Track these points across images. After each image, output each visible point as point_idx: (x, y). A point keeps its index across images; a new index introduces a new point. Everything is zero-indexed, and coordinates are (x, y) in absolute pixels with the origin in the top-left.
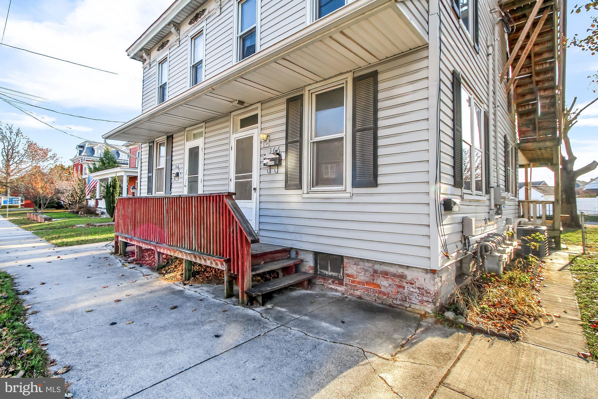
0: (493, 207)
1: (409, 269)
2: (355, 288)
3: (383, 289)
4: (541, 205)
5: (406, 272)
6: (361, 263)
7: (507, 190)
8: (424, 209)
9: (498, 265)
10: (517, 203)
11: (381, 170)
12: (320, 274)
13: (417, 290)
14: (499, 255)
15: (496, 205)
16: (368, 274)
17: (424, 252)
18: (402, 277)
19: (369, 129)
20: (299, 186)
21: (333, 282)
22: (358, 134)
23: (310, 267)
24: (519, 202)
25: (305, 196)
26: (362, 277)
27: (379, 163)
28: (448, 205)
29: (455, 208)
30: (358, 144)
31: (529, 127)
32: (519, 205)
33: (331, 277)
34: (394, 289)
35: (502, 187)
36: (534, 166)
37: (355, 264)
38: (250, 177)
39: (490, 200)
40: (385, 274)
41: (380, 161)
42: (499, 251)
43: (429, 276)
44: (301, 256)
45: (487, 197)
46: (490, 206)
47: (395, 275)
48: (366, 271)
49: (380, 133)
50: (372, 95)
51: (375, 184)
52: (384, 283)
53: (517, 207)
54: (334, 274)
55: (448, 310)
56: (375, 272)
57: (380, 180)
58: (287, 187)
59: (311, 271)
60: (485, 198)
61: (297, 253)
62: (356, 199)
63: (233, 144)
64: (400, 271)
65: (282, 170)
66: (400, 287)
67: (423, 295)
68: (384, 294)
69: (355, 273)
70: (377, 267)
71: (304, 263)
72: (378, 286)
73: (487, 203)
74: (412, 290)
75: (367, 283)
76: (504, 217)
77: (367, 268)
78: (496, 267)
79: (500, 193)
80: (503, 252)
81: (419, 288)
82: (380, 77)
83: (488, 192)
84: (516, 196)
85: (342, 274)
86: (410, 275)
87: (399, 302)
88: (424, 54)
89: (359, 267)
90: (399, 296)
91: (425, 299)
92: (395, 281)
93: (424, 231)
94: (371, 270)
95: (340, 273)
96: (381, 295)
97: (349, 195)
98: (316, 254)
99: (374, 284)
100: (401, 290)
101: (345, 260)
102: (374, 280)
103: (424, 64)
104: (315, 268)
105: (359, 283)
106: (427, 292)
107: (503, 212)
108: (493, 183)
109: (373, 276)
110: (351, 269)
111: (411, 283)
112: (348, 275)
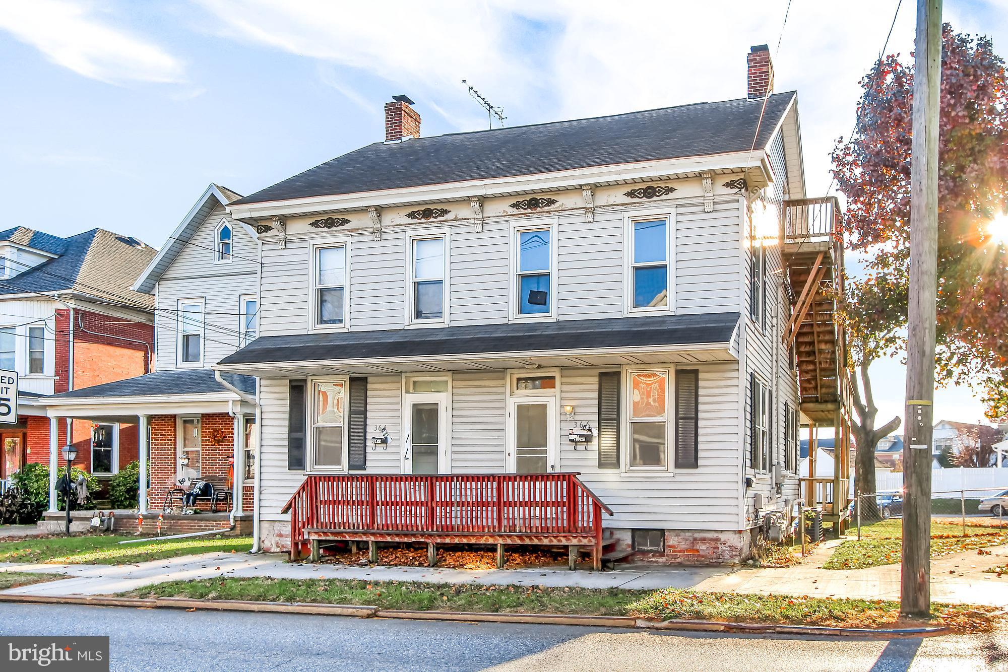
0: (774, 486)
1: (723, 533)
2: (676, 557)
3: (701, 553)
4: (821, 484)
5: (721, 536)
6: (682, 534)
7: (787, 468)
8: (735, 486)
9: (779, 533)
10: (797, 482)
11: (700, 454)
12: (637, 551)
13: (728, 548)
14: (779, 525)
15: (776, 484)
16: (688, 542)
17: (735, 519)
18: (717, 540)
19: (691, 418)
20: (617, 465)
21: (653, 555)
22: (681, 421)
23: (628, 545)
24: (800, 480)
25: (623, 475)
26: (683, 546)
27: (699, 448)
28: (749, 483)
29: (753, 485)
30: (680, 430)
31: (811, 384)
32: (799, 485)
33: (651, 551)
34: (711, 551)
35: (782, 464)
36: (820, 426)
37: (677, 536)
38: (545, 452)
39: (772, 478)
40: (703, 540)
41: (700, 447)
42: (779, 523)
43: (737, 535)
44: (617, 535)
45: (770, 474)
46: (772, 484)
47: (712, 540)
48: (687, 540)
49: (700, 423)
50: (693, 391)
51: (696, 466)
52: (702, 547)
53: (797, 487)
54: (653, 548)
55: (748, 560)
56: (695, 539)
57: (700, 462)
58: (600, 465)
59: (629, 549)
60: (768, 477)
61: (612, 534)
62: (678, 478)
63: (512, 409)
64: (715, 535)
65: (594, 446)
66: (715, 548)
67: (733, 551)
68: (702, 556)
69: (676, 543)
70: (697, 535)
71: (621, 542)
72: (698, 551)
73: (770, 480)
74: (725, 548)
75: (687, 550)
76: (784, 498)
77: (687, 538)
78: (777, 535)
79: (780, 471)
80: (782, 523)
81: (730, 546)
82: (701, 376)
83: (770, 471)
84: (796, 473)
85: (662, 547)
86: (723, 537)
87: (714, 561)
88: (735, 366)
89: (680, 537)
90: (715, 556)
91: (734, 553)
92: (711, 544)
93: (735, 502)
94: (691, 539)
95: (659, 546)
96: (700, 558)
97: (672, 475)
98: (634, 530)
99: (693, 550)
100: (716, 550)
101: (667, 534)
102: (693, 546)
103: (735, 374)
104: (633, 546)
105: (680, 551)
106: (736, 548)
107: (783, 491)
108: (775, 462)
109: (693, 543)
110: (672, 540)
111: (724, 544)
112: (670, 547)
